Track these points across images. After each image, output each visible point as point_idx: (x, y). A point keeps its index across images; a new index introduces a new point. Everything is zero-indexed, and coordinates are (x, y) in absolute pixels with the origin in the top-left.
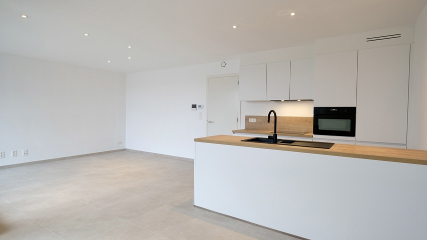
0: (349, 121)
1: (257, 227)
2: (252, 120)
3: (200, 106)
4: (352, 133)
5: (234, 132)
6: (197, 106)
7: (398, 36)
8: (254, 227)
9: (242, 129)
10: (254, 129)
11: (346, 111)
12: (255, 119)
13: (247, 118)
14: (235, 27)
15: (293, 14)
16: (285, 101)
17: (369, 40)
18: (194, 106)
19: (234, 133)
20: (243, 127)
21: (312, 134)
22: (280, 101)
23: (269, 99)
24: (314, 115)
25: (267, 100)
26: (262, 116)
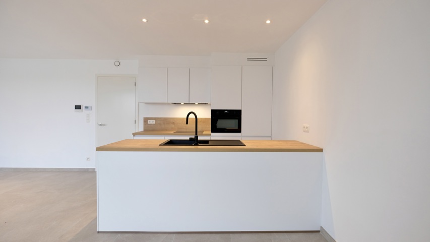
0: (237, 121)
1: (184, 234)
2: (151, 122)
3: (87, 108)
4: (239, 130)
5: (134, 134)
6: (83, 108)
7: (265, 59)
8: (181, 235)
9: (140, 131)
10: (153, 130)
11: (235, 113)
12: (154, 121)
13: (146, 120)
14: (144, 20)
15: (207, 21)
16: (185, 103)
17: (249, 59)
18: (78, 107)
19: (134, 136)
20: (141, 129)
21: (210, 132)
22: (180, 103)
23: (170, 101)
24: (212, 117)
25: (168, 102)
26: (161, 118)
